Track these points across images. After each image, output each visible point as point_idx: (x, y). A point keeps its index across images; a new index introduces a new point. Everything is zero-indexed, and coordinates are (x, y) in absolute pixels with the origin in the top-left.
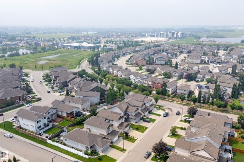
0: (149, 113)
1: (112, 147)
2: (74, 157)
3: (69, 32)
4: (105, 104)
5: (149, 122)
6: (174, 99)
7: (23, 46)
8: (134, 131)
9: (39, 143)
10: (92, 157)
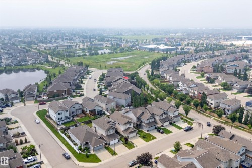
0: (171, 123)
1: (107, 148)
2: (69, 150)
3: (158, 34)
4: (131, 107)
5: (162, 133)
6: (212, 114)
7: (107, 46)
8: (140, 138)
9: (53, 132)
10: (83, 153)
